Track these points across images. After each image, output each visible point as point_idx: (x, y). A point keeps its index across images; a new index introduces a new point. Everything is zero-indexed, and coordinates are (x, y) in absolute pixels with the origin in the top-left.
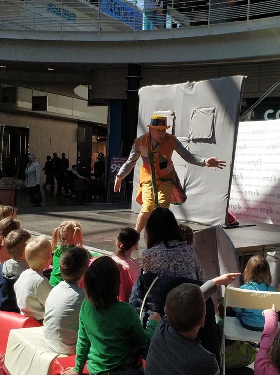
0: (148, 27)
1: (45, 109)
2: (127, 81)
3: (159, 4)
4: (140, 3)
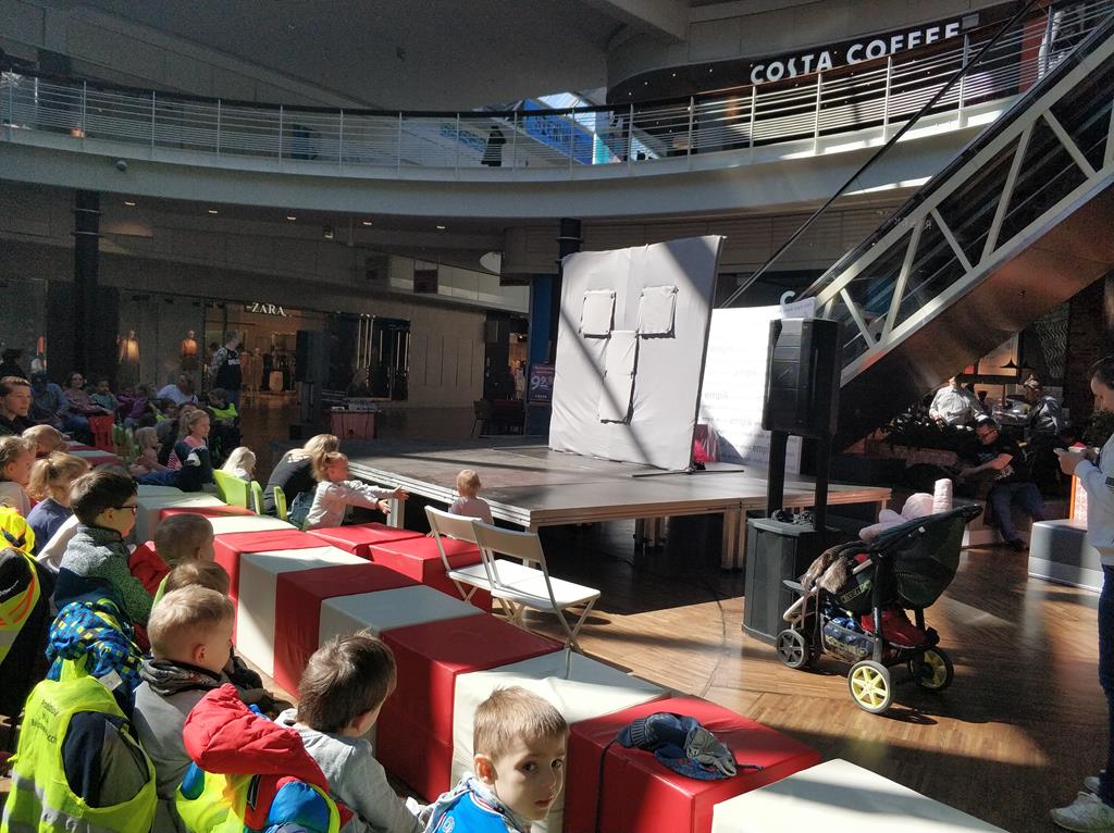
0: (602, 159)
1: (435, 290)
2: (558, 245)
3: (616, 121)
4: (589, 121)
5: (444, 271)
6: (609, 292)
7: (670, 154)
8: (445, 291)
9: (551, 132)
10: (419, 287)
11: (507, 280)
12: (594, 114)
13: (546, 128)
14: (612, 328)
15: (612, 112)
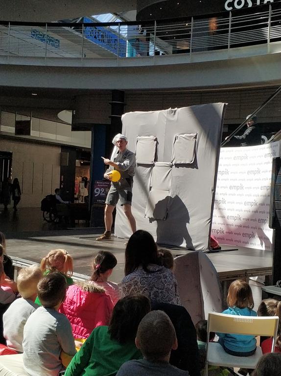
0: (132, 54)
1: (29, 134)
2: (110, 106)
3: (143, 31)
4: (124, 30)
5: (34, 122)
6: (152, 137)
7: (174, 52)
8: (34, 134)
9: (100, 37)
10: (18, 131)
11: (76, 127)
12: (126, 27)
13: (97, 34)
14: (156, 160)
15: (140, 26)
